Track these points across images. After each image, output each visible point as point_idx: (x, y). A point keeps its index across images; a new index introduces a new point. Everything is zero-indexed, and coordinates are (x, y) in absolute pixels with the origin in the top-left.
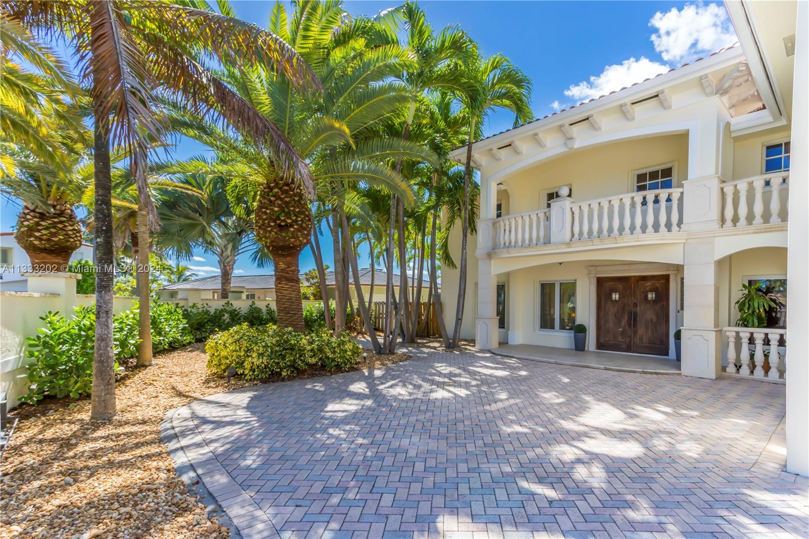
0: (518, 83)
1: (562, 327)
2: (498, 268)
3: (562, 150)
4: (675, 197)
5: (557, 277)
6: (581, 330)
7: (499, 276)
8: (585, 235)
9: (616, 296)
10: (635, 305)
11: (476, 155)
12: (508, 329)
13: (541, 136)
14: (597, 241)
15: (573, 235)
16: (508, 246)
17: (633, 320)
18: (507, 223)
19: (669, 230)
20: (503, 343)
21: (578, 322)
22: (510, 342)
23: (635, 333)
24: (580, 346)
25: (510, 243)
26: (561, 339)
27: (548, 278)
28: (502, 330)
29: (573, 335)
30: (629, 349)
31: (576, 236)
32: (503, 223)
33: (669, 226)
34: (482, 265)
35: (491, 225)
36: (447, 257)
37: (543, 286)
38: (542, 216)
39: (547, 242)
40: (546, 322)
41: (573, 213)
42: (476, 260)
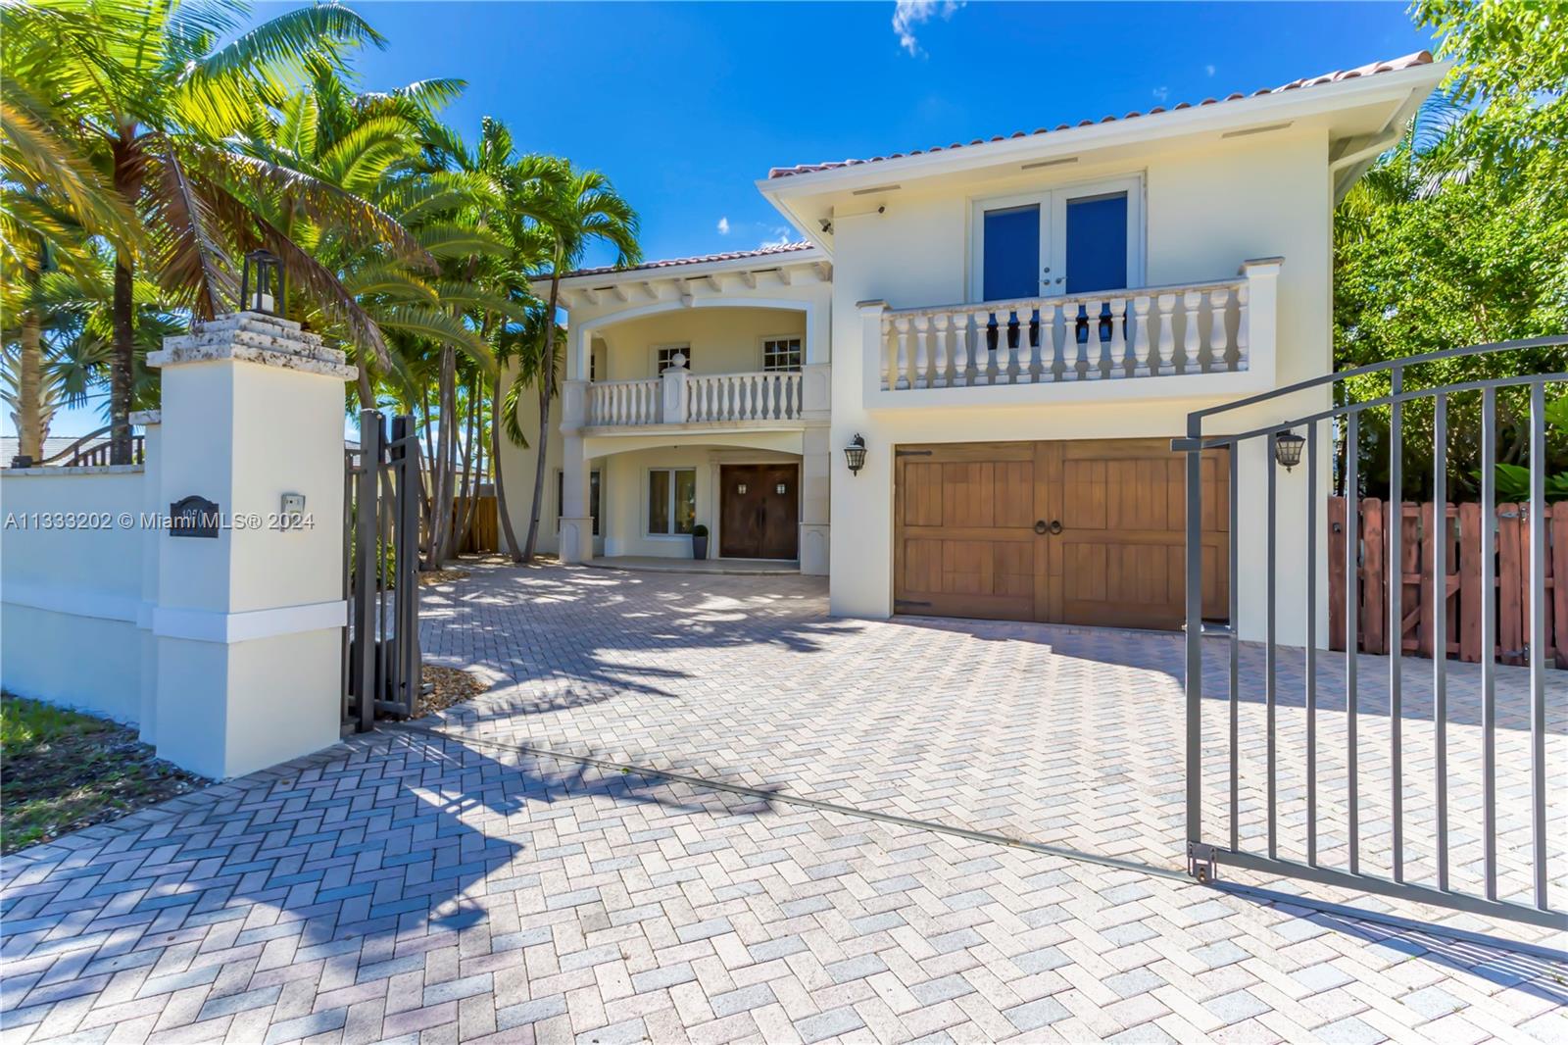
0: (623, 215)
1: (679, 529)
2: (591, 450)
3: (676, 306)
4: (795, 380)
5: (672, 464)
6: (701, 532)
7: (593, 460)
8: (704, 415)
9: (742, 489)
10: (764, 501)
11: (562, 293)
12: (604, 536)
13: (652, 286)
14: (716, 424)
15: (690, 415)
16: (609, 422)
17: (762, 517)
18: (607, 391)
19: (790, 418)
20: (599, 554)
21: (698, 523)
22: (607, 553)
23: (764, 535)
24: (700, 554)
25: (611, 417)
26: (676, 545)
27: (661, 465)
28: (596, 537)
29: (691, 539)
30: (757, 553)
31: (694, 416)
32: (602, 390)
33: (789, 412)
34: (569, 444)
35: (583, 392)
36: (515, 432)
37: (654, 475)
38: (652, 387)
39: (659, 420)
40: (657, 525)
41: (690, 388)
42: (561, 439)
